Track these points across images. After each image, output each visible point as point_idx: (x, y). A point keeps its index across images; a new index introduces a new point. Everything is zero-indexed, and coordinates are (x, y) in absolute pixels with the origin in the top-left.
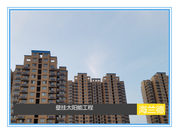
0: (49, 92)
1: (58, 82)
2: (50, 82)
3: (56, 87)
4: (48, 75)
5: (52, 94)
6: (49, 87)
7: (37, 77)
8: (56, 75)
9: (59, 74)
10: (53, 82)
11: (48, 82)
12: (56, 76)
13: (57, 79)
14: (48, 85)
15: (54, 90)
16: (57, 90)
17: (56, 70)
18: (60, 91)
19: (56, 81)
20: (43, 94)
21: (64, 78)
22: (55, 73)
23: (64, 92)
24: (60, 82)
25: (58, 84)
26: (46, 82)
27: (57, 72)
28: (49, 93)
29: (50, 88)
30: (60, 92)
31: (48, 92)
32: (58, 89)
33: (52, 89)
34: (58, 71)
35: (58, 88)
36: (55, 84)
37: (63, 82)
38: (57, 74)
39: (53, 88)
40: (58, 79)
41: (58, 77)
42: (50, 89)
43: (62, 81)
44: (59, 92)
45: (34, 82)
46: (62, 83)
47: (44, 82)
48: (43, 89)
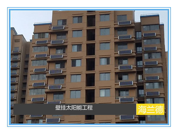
0: (117, 87)
1: (139, 58)
2: (119, 59)
3: (134, 72)
4: (113, 41)
5: (127, 89)
6: (116, 73)
7: (84, 48)
8: (134, 39)
9: (139, 35)
10: (126, 58)
11: (112, 60)
12: (132, 42)
13: (136, 50)
14: (113, 67)
15: (130, 80)
16: (137, 80)
17: (133, 25)
18: (147, 82)
19: (134, 54)
20: (103, 93)
21: (156, 44)
22: (130, 34)
23: (156, 85)
24: (146, 56)
25: (140, 63)
26: (108, 59)
27: (136, 32)
28: (116, 89)
29: (119, 75)
30: (147, 84)
31: (114, 87)
32: (140, 77)
33: (125, 78)
34: (137, 27)
35: (140, 72)
36: (130, 64)
37: (154, 56)
38: (136, 35)
39: (126, 73)
40: (140, 49)
41: (139, 44)
42: (120, 79)
43: (150, 53)
44: (143, 83)
45: (78, 63)
46: (150, 60)
47: (104, 61)
48: (102, 79)
